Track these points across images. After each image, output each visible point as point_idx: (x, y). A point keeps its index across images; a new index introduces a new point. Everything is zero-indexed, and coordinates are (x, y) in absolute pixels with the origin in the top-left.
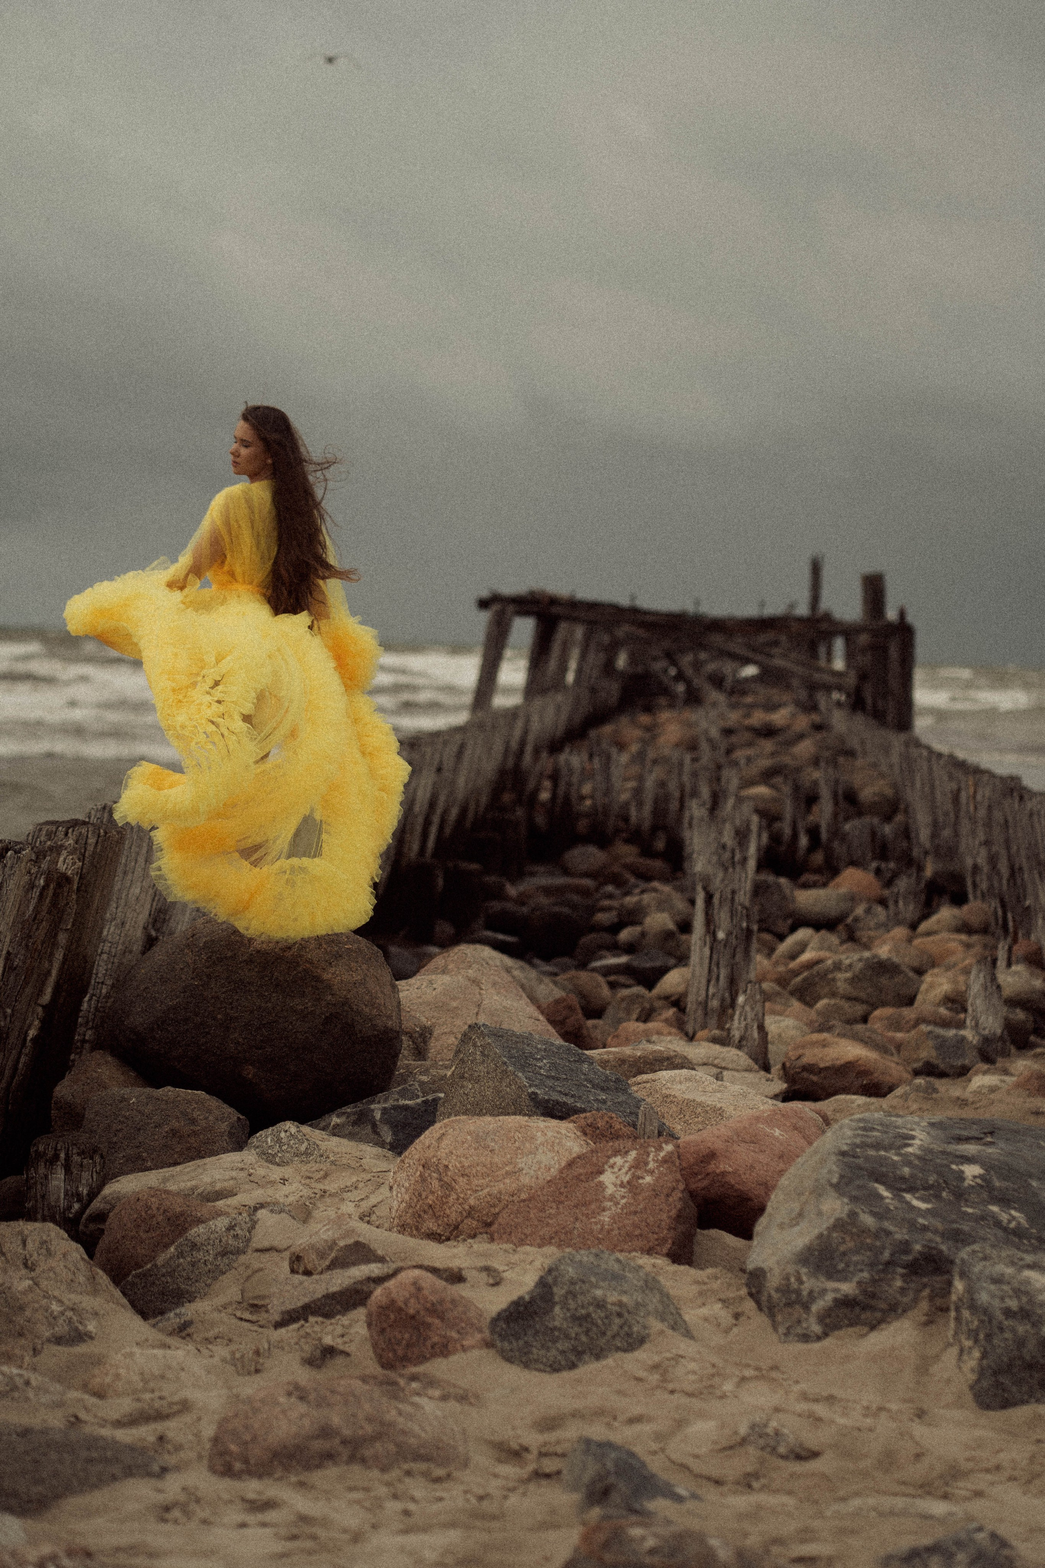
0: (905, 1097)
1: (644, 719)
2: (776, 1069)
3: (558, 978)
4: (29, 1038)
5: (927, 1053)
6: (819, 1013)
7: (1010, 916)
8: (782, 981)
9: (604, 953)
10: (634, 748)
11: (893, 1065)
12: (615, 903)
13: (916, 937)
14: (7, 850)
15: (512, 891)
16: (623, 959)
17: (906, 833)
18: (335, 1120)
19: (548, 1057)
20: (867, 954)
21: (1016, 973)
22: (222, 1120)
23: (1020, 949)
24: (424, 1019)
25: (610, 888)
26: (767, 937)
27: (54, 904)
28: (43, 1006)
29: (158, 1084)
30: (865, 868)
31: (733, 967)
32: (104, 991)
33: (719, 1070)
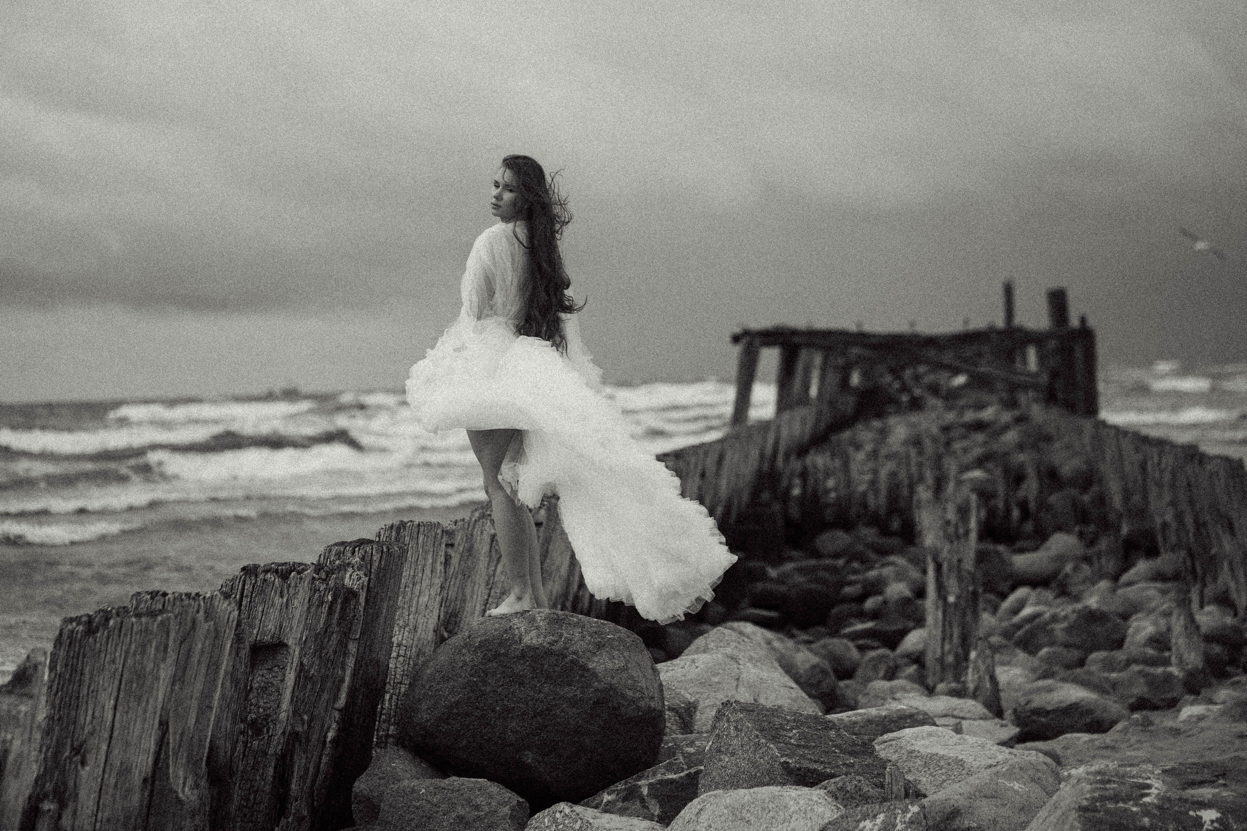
0: (1125, 730)
1: (876, 424)
2: (1008, 713)
3: (813, 646)
4: (328, 740)
5: (1140, 689)
6: (1042, 660)
7: (1197, 564)
8: (1007, 634)
9: (852, 620)
10: (868, 447)
11: (1110, 703)
12: (859, 577)
13: (1119, 587)
14: (291, 571)
15: (773, 573)
16: (870, 625)
17: (1102, 500)
18: (606, 797)
19: (798, 727)
20: (1079, 606)
21: (1210, 613)
22: (504, 804)
23: (1209, 591)
24: (688, 696)
25: (856, 565)
26: (992, 597)
27: (342, 618)
28: (340, 710)
29: (446, 776)
30: (1069, 531)
31: (964, 626)
32: (403, 690)
33: (958, 720)
